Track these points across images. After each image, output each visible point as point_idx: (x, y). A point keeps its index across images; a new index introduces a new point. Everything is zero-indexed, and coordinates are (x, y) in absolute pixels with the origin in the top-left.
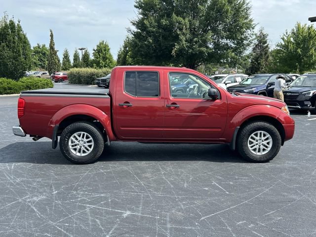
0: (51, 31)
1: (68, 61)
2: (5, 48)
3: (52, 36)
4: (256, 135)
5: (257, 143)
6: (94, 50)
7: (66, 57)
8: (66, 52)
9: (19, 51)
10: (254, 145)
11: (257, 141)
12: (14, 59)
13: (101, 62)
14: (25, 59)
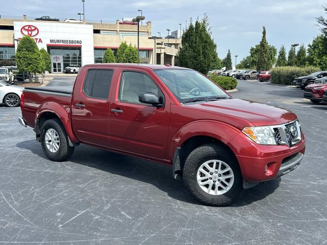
0: (264, 28)
1: (284, 58)
2: (188, 48)
3: (264, 33)
4: (211, 165)
5: (210, 176)
6: (309, 46)
7: (282, 54)
8: (283, 49)
9: (199, 51)
10: (207, 179)
11: (211, 174)
12: (195, 58)
13: (314, 59)
14: (205, 59)
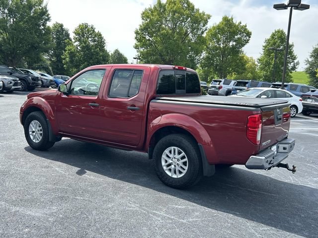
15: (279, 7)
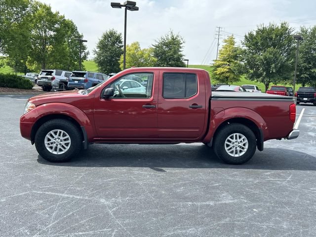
15: (114, 5)
